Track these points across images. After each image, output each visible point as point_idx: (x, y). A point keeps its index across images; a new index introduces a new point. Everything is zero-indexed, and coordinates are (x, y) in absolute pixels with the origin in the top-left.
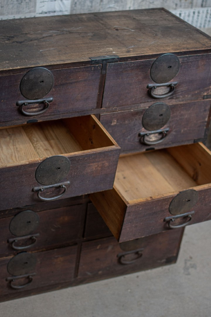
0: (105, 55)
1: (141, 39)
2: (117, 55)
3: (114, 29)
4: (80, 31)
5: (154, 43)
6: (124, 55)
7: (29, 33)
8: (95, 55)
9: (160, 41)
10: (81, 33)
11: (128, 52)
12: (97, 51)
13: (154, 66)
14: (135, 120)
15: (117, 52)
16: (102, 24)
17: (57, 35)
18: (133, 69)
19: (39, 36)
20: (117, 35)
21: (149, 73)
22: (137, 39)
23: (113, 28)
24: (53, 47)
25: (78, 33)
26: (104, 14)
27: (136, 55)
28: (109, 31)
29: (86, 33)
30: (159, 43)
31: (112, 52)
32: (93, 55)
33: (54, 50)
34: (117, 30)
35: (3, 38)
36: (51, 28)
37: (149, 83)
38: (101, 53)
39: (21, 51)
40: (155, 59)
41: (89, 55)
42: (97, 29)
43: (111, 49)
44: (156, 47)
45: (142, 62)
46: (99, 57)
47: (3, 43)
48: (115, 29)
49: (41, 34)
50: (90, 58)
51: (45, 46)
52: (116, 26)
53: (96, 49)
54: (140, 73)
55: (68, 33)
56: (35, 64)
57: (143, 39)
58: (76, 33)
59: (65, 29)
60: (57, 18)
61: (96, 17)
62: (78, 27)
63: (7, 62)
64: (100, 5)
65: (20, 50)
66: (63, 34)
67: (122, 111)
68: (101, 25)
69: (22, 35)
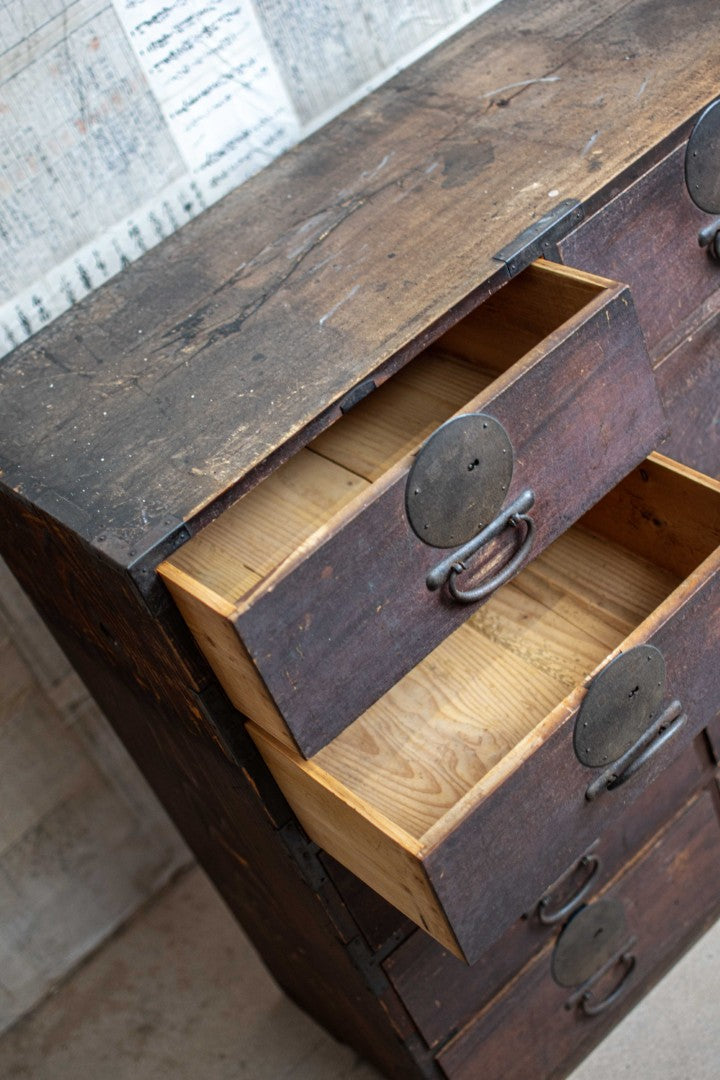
0: (535, 220)
1: (598, 98)
2: (569, 200)
3: (491, 105)
4: (395, 175)
5: (647, 87)
6: (591, 186)
7: (237, 274)
8: (503, 235)
9: (660, 73)
10: (402, 179)
11: (594, 166)
12: (497, 218)
13: (691, 167)
14: (708, 360)
15: (562, 189)
16: (443, 108)
17: (332, 230)
18: (637, 214)
19: (276, 268)
20: (518, 125)
21: (689, 197)
22: (585, 103)
23: (488, 103)
24: (350, 283)
25: (394, 182)
26: (422, 69)
27: (626, 166)
28: (484, 123)
29: (417, 170)
30: (662, 82)
31: (545, 195)
32: (497, 243)
33: (362, 290)
34: (503, 104)
35: (165, 340)
36: (294, 212)
37: (699, 227)
38: (514, 218)
39: (258, 357)
40: (686, 142)
41: (483, 246)
42: (442, 136)
43: (535, 185)
44: (665, 100)
45: (654, 176)
46: (520, 237)
47: (179, 360)
48: (495, 107)
49: (279, 255)
50: (496, 259)
51: (323, 296)
52: (493, 93)
53: (490, 214)
54: (662, 213)
55: (361, 203)
56: (339, 384)
57: (605, 91)
58: (383, 188)
59: (344, 193)
60: (290, 166)
61: (405, 94)
62: (380, 162)
63: (243, 428)
64: (370, 33)
65: (255, 358)
66: (349, 215)
67: (665, 359)
68: (443, 113)
69: (219, 294)
